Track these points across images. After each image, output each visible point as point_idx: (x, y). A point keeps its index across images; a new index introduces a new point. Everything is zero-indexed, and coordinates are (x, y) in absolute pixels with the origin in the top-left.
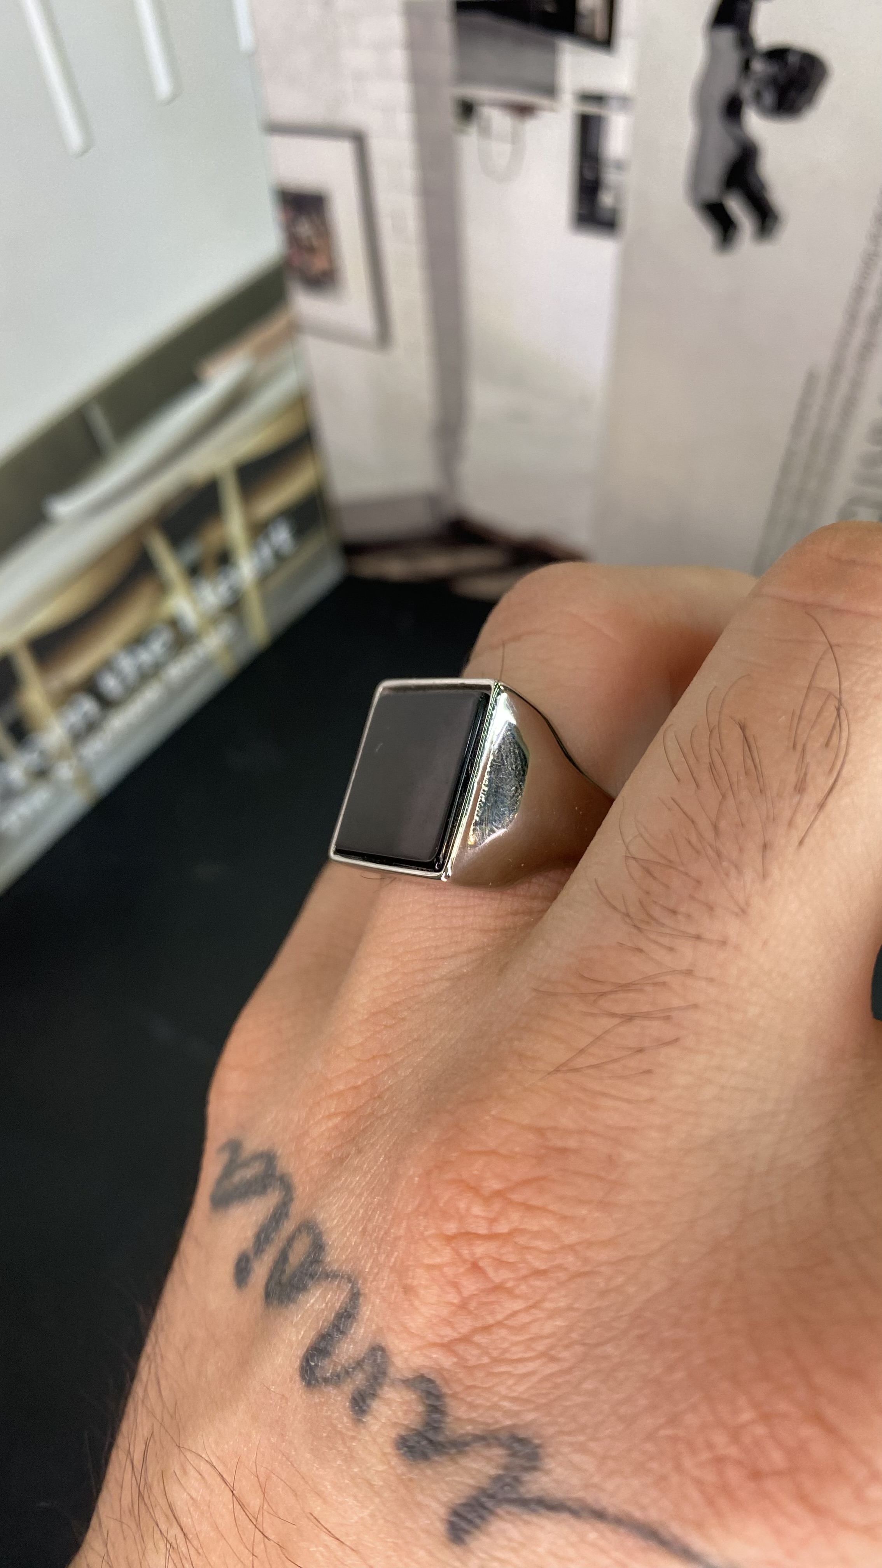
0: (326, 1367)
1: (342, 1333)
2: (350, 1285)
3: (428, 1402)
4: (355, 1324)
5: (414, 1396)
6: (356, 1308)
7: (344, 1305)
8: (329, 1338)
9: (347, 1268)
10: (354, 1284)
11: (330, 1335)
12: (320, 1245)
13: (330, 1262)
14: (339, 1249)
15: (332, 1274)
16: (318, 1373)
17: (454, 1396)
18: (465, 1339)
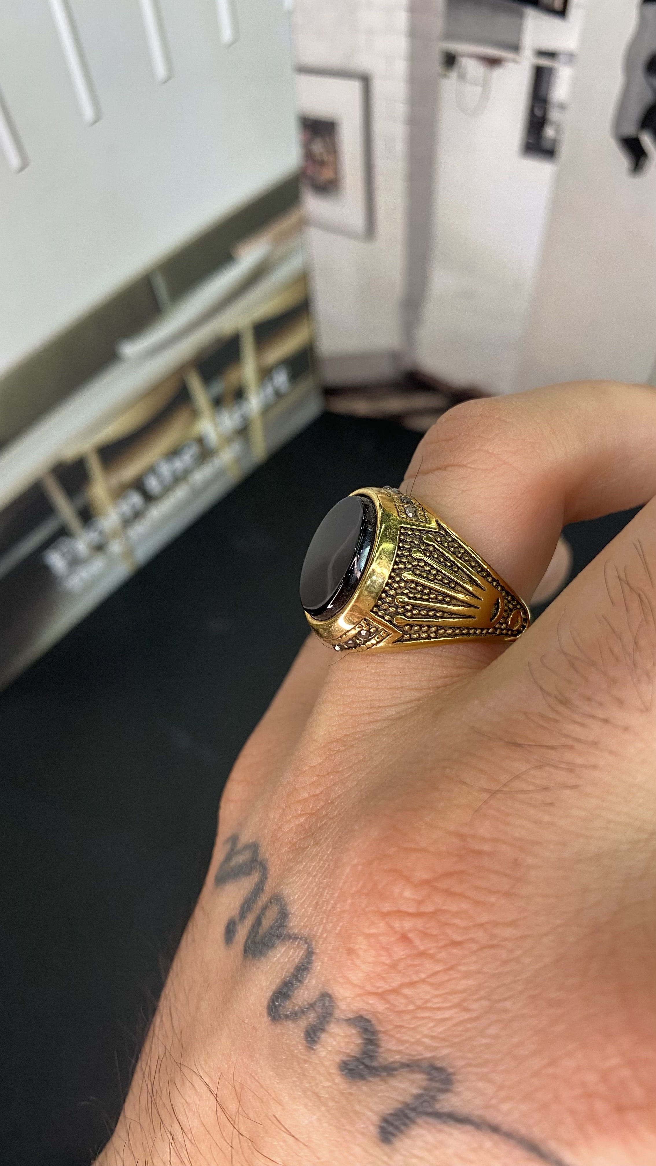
0: (287, 1007)
1: (300, 981)
2: (306, 946)
3: (365, 1036)
4: (309, 975)
5: (354, 1032)
6: (310, 963)
7: (302, 961)
8: (290, 985)
9: (305, 932)
10: (309, 945)
11: (291, 983)
12: (285, 914)
13: (292, 926)
14: (299, 918)
15: (293, 936)
16: (281, 1011)
17: (385, 1032)
18: (395, 991)
